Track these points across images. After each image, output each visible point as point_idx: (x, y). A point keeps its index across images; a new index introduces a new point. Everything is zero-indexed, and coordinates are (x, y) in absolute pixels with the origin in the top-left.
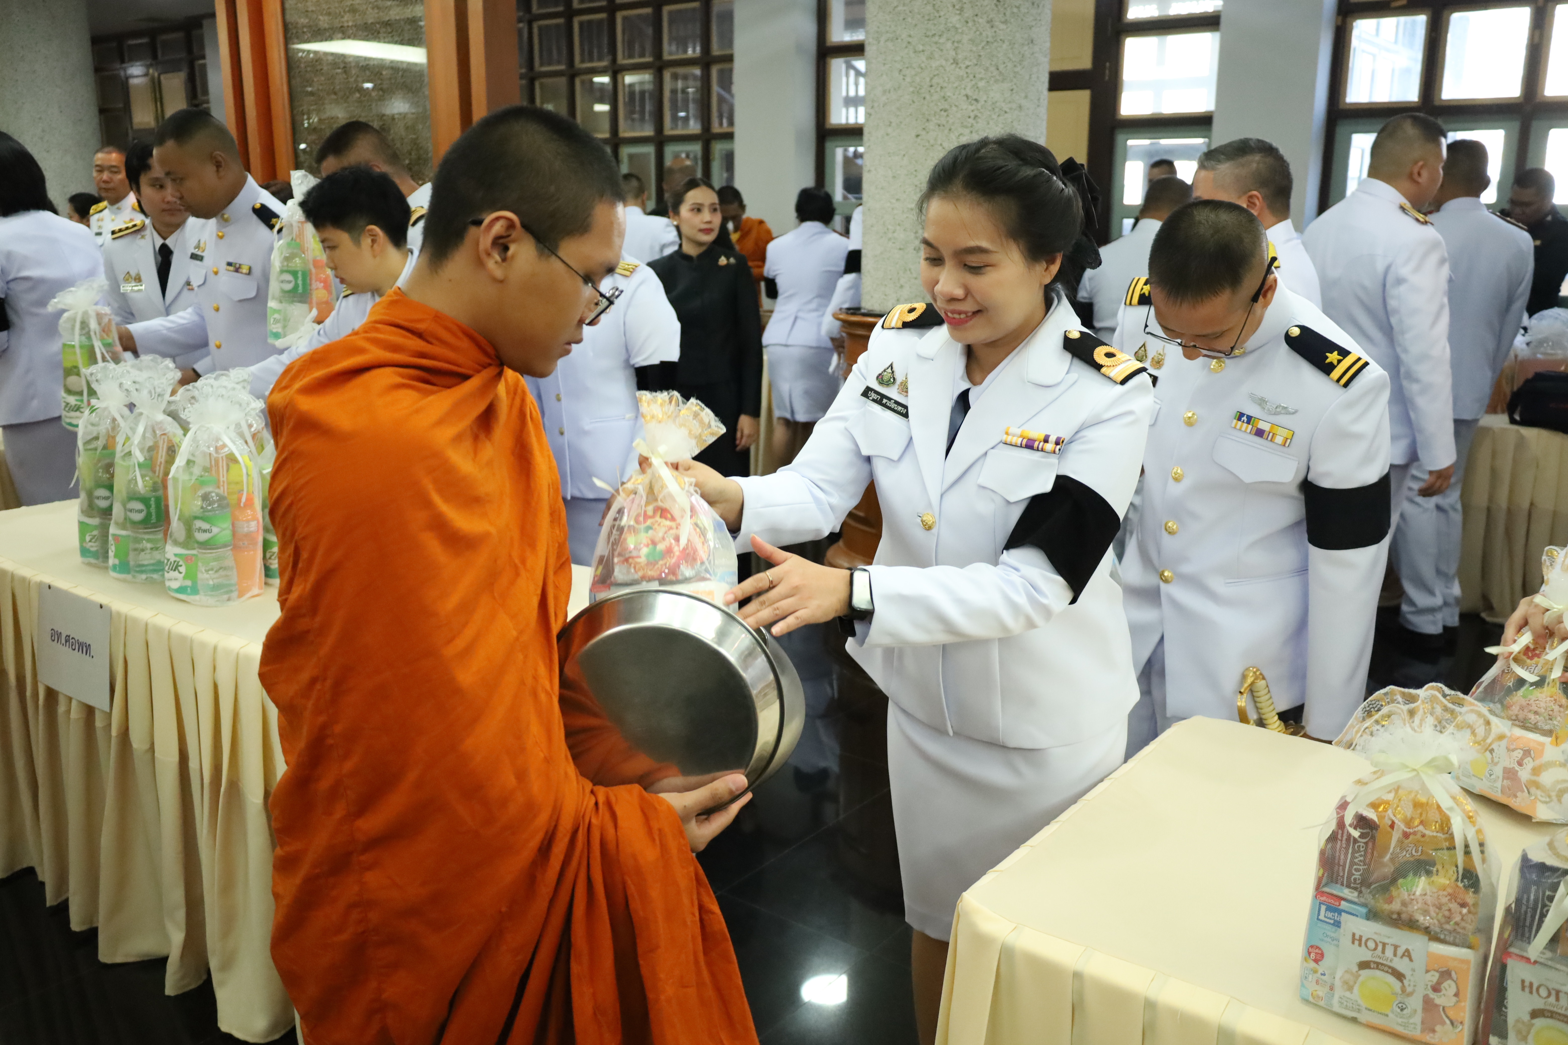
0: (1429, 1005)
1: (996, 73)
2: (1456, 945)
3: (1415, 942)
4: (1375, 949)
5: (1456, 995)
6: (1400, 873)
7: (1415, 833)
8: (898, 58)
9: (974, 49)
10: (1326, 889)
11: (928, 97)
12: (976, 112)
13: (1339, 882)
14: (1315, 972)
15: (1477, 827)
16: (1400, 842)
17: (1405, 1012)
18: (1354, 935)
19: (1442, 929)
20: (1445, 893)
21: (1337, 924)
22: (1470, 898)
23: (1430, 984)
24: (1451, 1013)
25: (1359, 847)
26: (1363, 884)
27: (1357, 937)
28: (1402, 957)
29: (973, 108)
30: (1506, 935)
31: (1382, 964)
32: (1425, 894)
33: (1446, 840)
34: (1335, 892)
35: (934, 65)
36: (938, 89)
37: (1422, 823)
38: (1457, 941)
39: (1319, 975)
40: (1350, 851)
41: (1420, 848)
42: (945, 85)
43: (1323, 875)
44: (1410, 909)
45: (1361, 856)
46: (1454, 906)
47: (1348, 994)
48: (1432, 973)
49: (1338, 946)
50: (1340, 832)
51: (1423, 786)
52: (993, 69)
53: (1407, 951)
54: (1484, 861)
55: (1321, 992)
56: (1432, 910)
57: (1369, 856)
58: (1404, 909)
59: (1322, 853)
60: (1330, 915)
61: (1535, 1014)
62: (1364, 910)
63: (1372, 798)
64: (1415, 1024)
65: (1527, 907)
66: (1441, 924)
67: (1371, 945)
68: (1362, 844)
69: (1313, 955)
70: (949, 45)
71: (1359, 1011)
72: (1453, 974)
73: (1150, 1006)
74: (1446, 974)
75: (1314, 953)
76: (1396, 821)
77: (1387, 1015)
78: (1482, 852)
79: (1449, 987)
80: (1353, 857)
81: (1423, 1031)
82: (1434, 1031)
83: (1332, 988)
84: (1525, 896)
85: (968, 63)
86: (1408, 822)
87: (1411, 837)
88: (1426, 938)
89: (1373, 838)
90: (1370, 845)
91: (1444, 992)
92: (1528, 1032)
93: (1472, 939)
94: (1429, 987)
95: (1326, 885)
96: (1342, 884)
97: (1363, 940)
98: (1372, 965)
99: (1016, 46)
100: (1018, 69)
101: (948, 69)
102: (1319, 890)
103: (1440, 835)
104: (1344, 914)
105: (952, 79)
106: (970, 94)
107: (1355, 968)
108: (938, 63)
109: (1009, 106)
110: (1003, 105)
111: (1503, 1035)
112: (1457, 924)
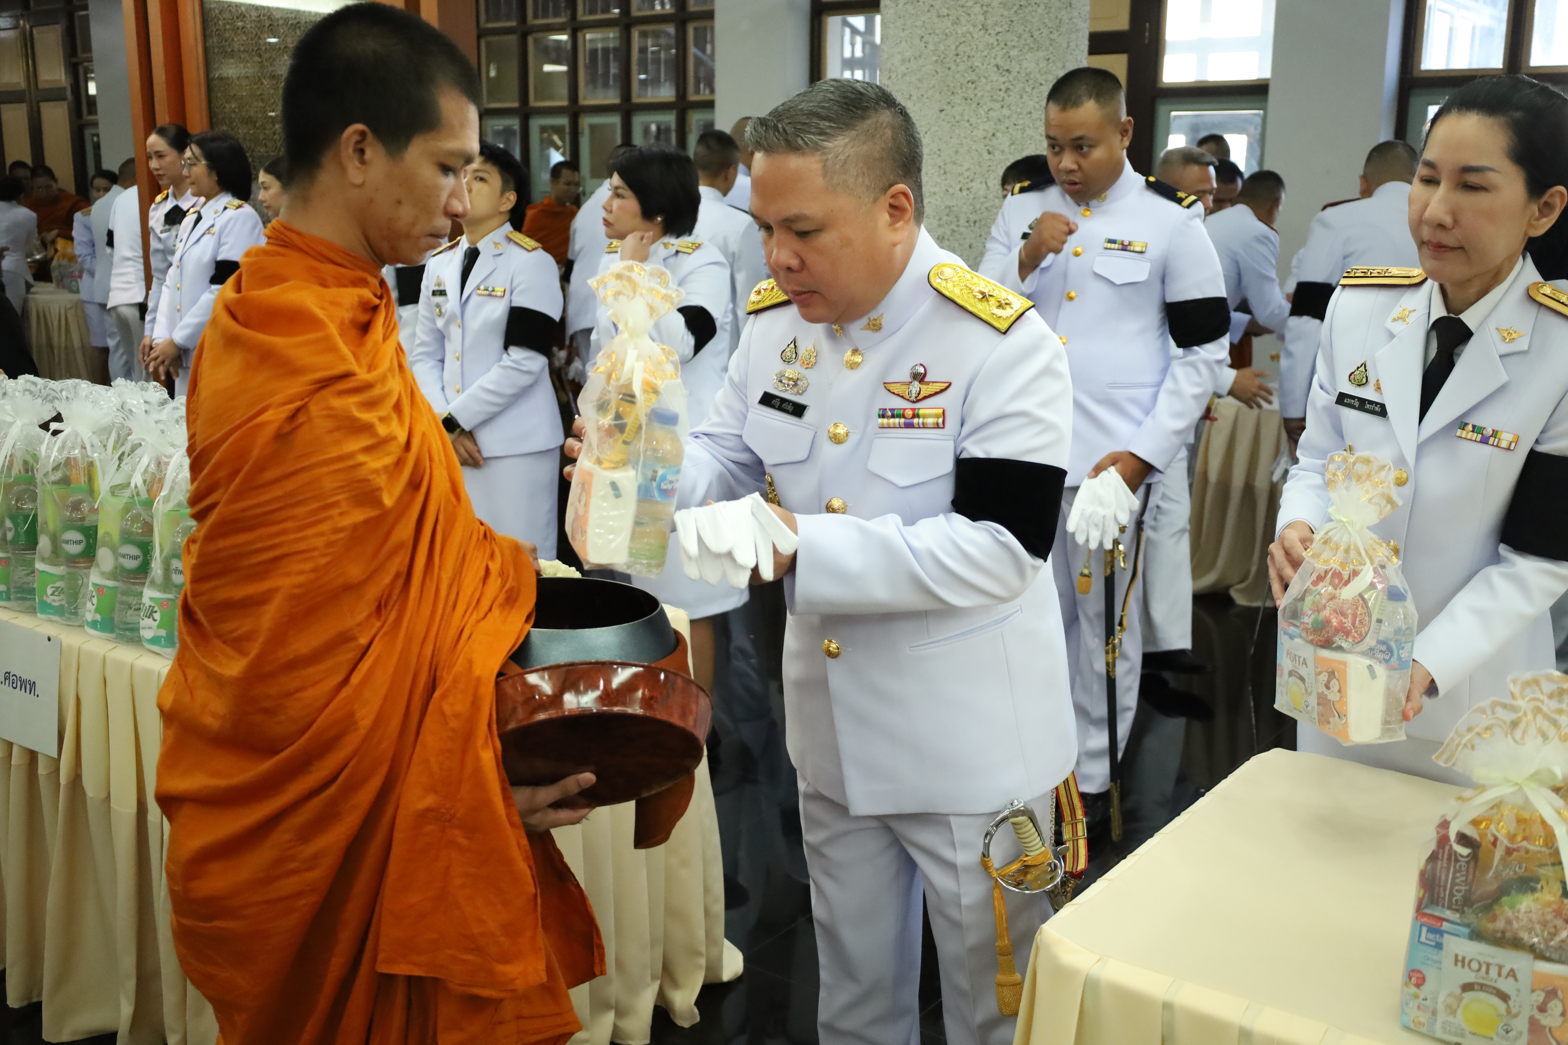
0: (1535, 1027)
1: (1030, 40)
2: (1563, 963)
3: (1521, 962)
4: (1479, 970)
5: (1563, 1014)
6: (1503, 891)
7: (1517, 850)
8: (919, 23)
9: (1006, 13)
10: (1427, 910)
11: (953, 67)
12: (1007, 84)
13: (1441, 904)
14: (1416, 997)
16: (1502, 859)
17: (1510, 1034)
18: (1456, 956)
19: (1548, 946)
20: (1550, 910)
21: (1439, 946)
23: (1536, 1004)
24: (1557, 1034)
25: (1460, 866)
26: (1466, 903)
27: (1460, 958)
28: (1506, 977)
29: (1004, 79)
31: (1487, 986)
32: (1530, 912)
33: (1550, 855)
34: (1437, 914)
35: (959, 32)
36: (965, 59)
37: (1525, 838)
38: (1563, 958)
39: (1420, 1000)
40: (1452, 870)
41: (1524, 865)
42: (973, 53)
43: (1424, 896)
44: (1514, 927)
45: (1463, 876)
46: (1559, 922)
47: (1451, 1019)
48: (1538, 992)
49: (1440, 969)
50: (1441, 851)
51: (1527, 800)
52: (1026, 35)
53: (1512, 970)
55: (1423, 1018)
56: (1538, 927)
57: (1471, 877)
58: (1508, 927)
59: (1422, 874)
60: (1431, 936)
62: (1466, 931)
63: (1473, 816)
66: (1546, 942)
67: (1474, 965)
68: (1463, 864)
69: (1414, 980)
70: (977, 9)
71: (1462, 1035)
72: (1559, 993)
73: (1245, 1035)
74: (1552, 994)
75: (1416, 978)
76: (1499, 836)
77: (1492, 1039)
79: (1556, 1007)
80: (1454, 878)
83: (1434, 1013)
85: (998, 29)
86: (1512, 837)
87: (1515, 854)
88: (1531, 957)
89: (1477, 856)
90: (1472, 865)
91: (1550, 1012)
94: (1535, 1007)
95: (1426, 907)
96: (1443, 906)
97: (1467, 961)
98: (1476, 987)
99: (1053, 10)
100: (1055, 36)
101: (976, 36)
102: (1419, 910)
103: (1544, 849)
104: (1446, 936)
105: (981, 47)
106: (1001, 63)
107: (1458, 991)
108: (964, 29)
109: (1043, 77)
110: (1038, 76)
112: (1562, 941)
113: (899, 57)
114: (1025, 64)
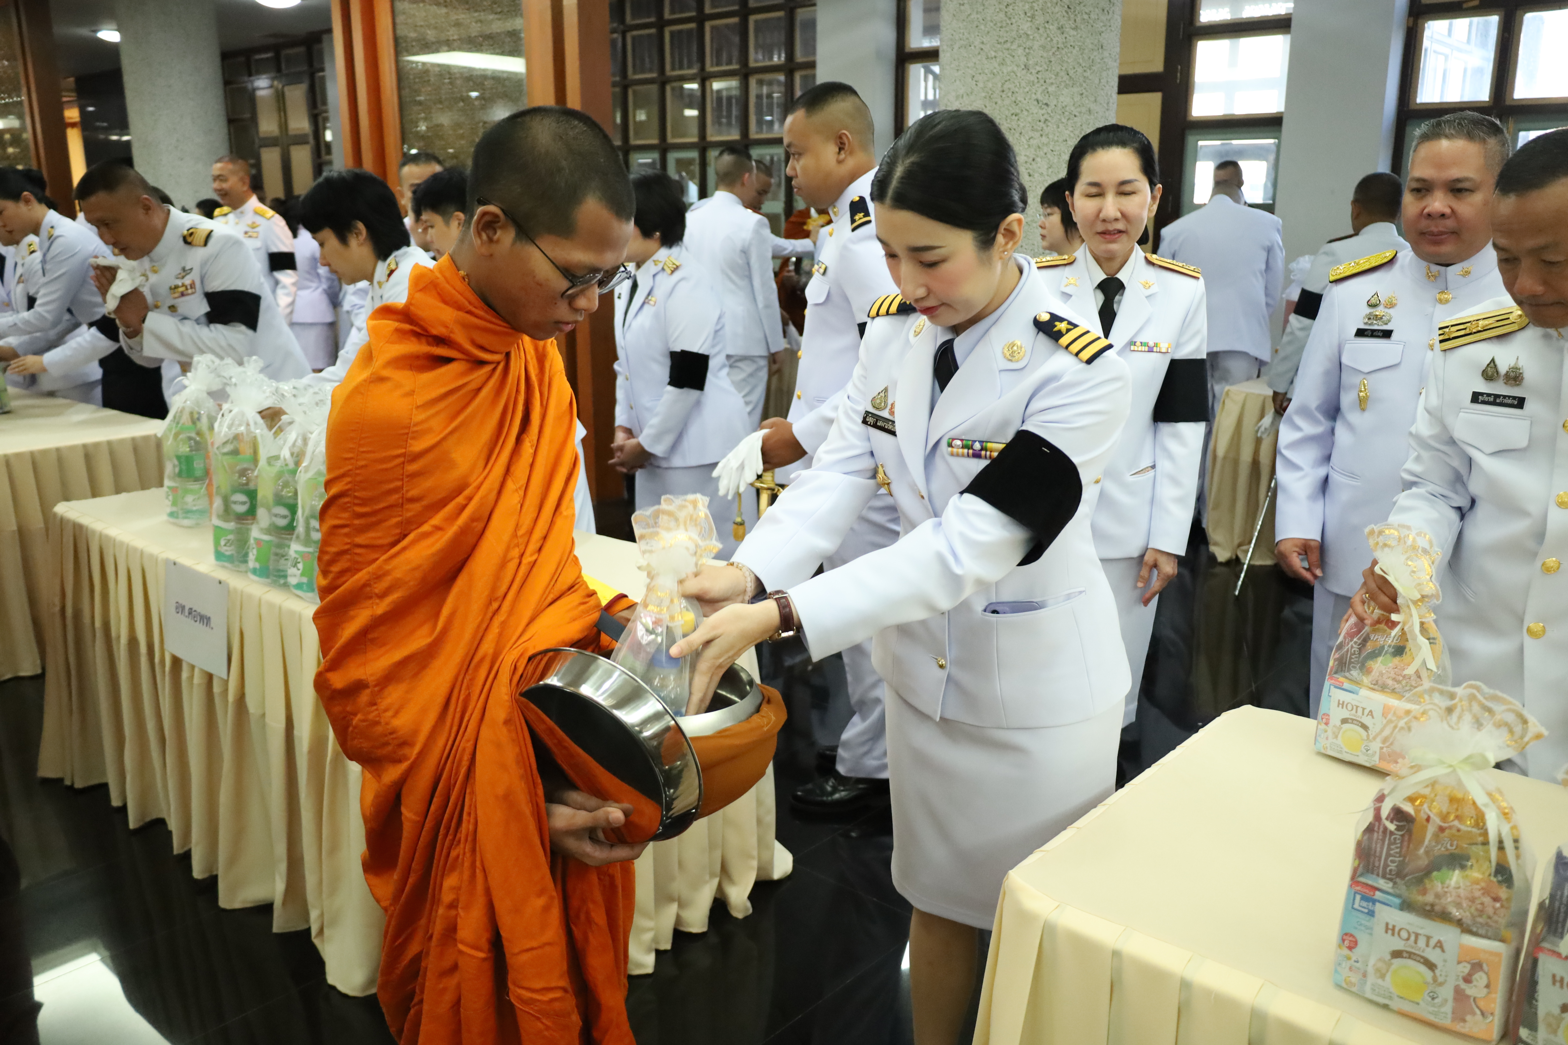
0: (1459, 995)
1: (1066, 78)
2: (1489, 938)
3: (1448, 934)
4: (1408, 939)
5: (1488, 986)
6: (1434, 866)
7: (1450, 828)
8: (971, 65)
9: (1045, 55)
10: (1362, 879)
11: (999, 102)
12: (1046, 116)
13: (1375, 872)
14: (1349, 958)
15: (1511, 824)
16: (1436, 836)
17: (1436, 1001)
18: (1387, 924)
19: (1475, 923)
20: (1478, 887)
21: (1371, 913)
22: (1503, 893)
23: (1462, 975)
24: (1481, 1004)
25: (1395, 839)
26: (1398, 876)
27: (1390, 927)
28: (1434, 948)
29: (1044, 111)
30: (1538, 930)
31: (1415, 954)
32: (1459, 888)
33: (1480, 835)
34: (1370, 882)
35: (1005, 71)
36: (1010, 94)
37: (1457, 817)
38: (1489, 934)
39: (1352, 961)
40: (1387, 842)
41: (1455, 843)
42: (1017, 90)
43: (1359, 865)
44: (1443, 901)
45: (1397, 848)
46: (1487, 900)
47: (1380, 981)
48: (1464, 964)
49: (1371, 934)
50: (1376, 824)
51: (1460, 783)
52: (1063, 74)
53: (1439, 942)
54: (1518, 857)
55: (1354, 978)
56: (1465, 903)
57: (1405, 849)
58: (1437, 901)
59: (1359, 844)
60: (1364, 904)
61: (1565, 1008)
62: (1397, 901)
63: (1409, 792)
64: (1446, 1014)
65: (1561, 903)
66: (1473, 917)
67: (1404, 935)
68: (1398, 837)
69: (1347, 942)
70: (1020, 51)
71: (1391, 998)
72: (1485, 966)
73: (1185, 985)
74: (1477, 966)
75: (1349, 941)
76: (1432, 816)
77: (1418, 1004)
78: (1517, 848)
79: (1480, 979)
80: (1389, 849)
81: (1453, 1020)
82: (1464, 1021)
83: (1365, 975)
84: (1559, 893)
85: (1038, 68)
86: (1444, 817)
87: (1447, 831)
88: (1458, 930)
89: (1410, 832)
90: (1406, 838)
91: (1475, 983)
92: (1559, 1027)
93: (1504, 932)
94: (1460, 978)
95: (1361, 875)
96: (1378, 875)
97: (1397, 930)
98: (1405, 955)
99: (1086, 51)
100: (1087, 74)
101: (1019, 75)
102: (1354, 880)
103: (1475, 830)
104: (1378, 904)
105: (1023, 84)
106: (1040, 98)
107: (1388, 957)
108: (1009, 69)
109: (1078, 109)
110: (1073, 108)
111: (1533, 1027)
112: (1489, 917)
114: (1061, 99)
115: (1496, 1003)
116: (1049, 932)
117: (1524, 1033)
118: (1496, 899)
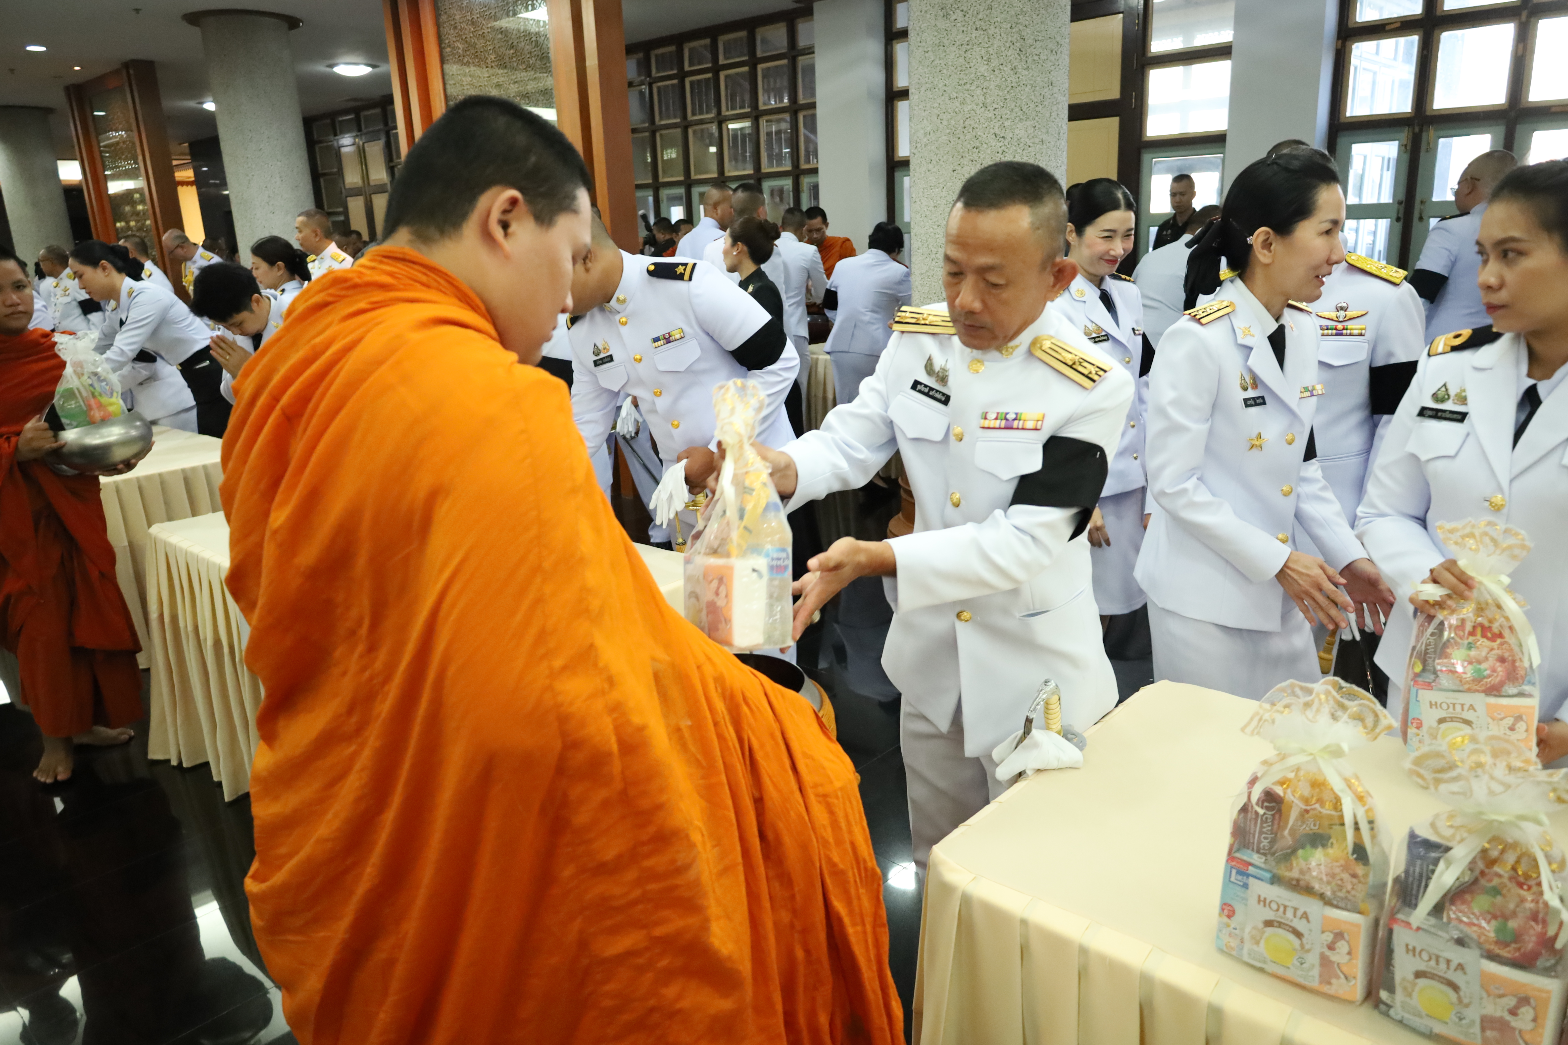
0: (1325, 962)
1: (1020, 113)
2: (1349, 910)
3: (1313, 907)
4: (1277, 910)
5: (1349, 953)
6: (1299, 845)
7: (1312, 810)
8: (936, 105)
9: (1001, 94)
10: (1237, 855)
11: (962, 137)
12: (1003, 148)
13: (1249, 848)
14: (1228, 926)
15: (1366, 807)
16: (1300, 817)
17: (1304, 966)
18: (1259, 896)
19: (1336, 896)
20: (1338, 864)
21: (1246, 886)
22: (1360, 870)
23: (1325, 943)
24: (1344, 969)
25: (1267, 818)
26: (1269, 852)
27: (1262, 899)
28: (1301, 918)
29: (1001, 144)
30: (1393, 904)
31: (1284, 924)
32: (1321, 865)
33: (1338, 817)
34: (1245, 858)
35: (966, 110)
36: (971, 130)
37: (1318, 801)
38: (1349, 907)
39: (1231, 928)
40: (1259, 821)
41: (1318, 823)
42: (976, 125)
43: (1234, 843)
44: (1307, 877)
45: (1268, 827)
46: (1346, 876)
47: (1255, 947)
48: (1327, 934)
49: (1246, 905)
50: (1248, 810)
51: (1320, 770)
52: (1017, 110)
53: (1305, 913)
54: (1373, 837)
55: (1234, 943)
56: (1326, 878)
57: (1276, 826)
58: (1302, 877)
59: (1234, 823)
60: (1240, 878)
61: (1419, 975)
62: (1268, 875)
63: (1278, 777)
64: (1313, 977)
65: (1414, 879)
66: (1334, 892)
67: (1274, 906)
68: (1269, 816)
69: (1226, 911)
70: (979, 91)
71: (1265, 962)
72: (1346, 936)
73: (1083, 951)
74: (1339, 936)
75: (1228, 910)
76: (1296, 798)
77: (1288, 968)
78: (1372, 829)
79: (1342, 947)
80: (1262, 827)
81: (1321, 983)
82: (1329, 983)
83: (1242, 941)
84: (1412, 869)
85: (995, 106)
86: (1307, 801)
87: (1311, 813)
88: (1321, 903)
89: (1279, 811)
90: (1277, 816)
91: (1338, 950)
92: (1413, 991)
93: (1362, 906)
94: (1325, 946)
95: (1238, 850)
96: (1253, 850)
97: (1268, 902)
98: (1276, 924)
99: (1037, 88)
100: (1039, 108)
101: (978, 112)
102: (1231, 856)
103: (1333, 813)
104: (1251, 879)
105: (982, 121)
106: (998, 132)
107: (1261, 925)
108: (969, 107)
109: (1032, 141)
110: (1027, 140)
111: (1391, 990)
112: (1348, 892)
113: (922, 131)
114: (1017, 131)
115: (1358, 968)
116: (966, 901)
117: (1384, 995)
118: (1354, 876)
